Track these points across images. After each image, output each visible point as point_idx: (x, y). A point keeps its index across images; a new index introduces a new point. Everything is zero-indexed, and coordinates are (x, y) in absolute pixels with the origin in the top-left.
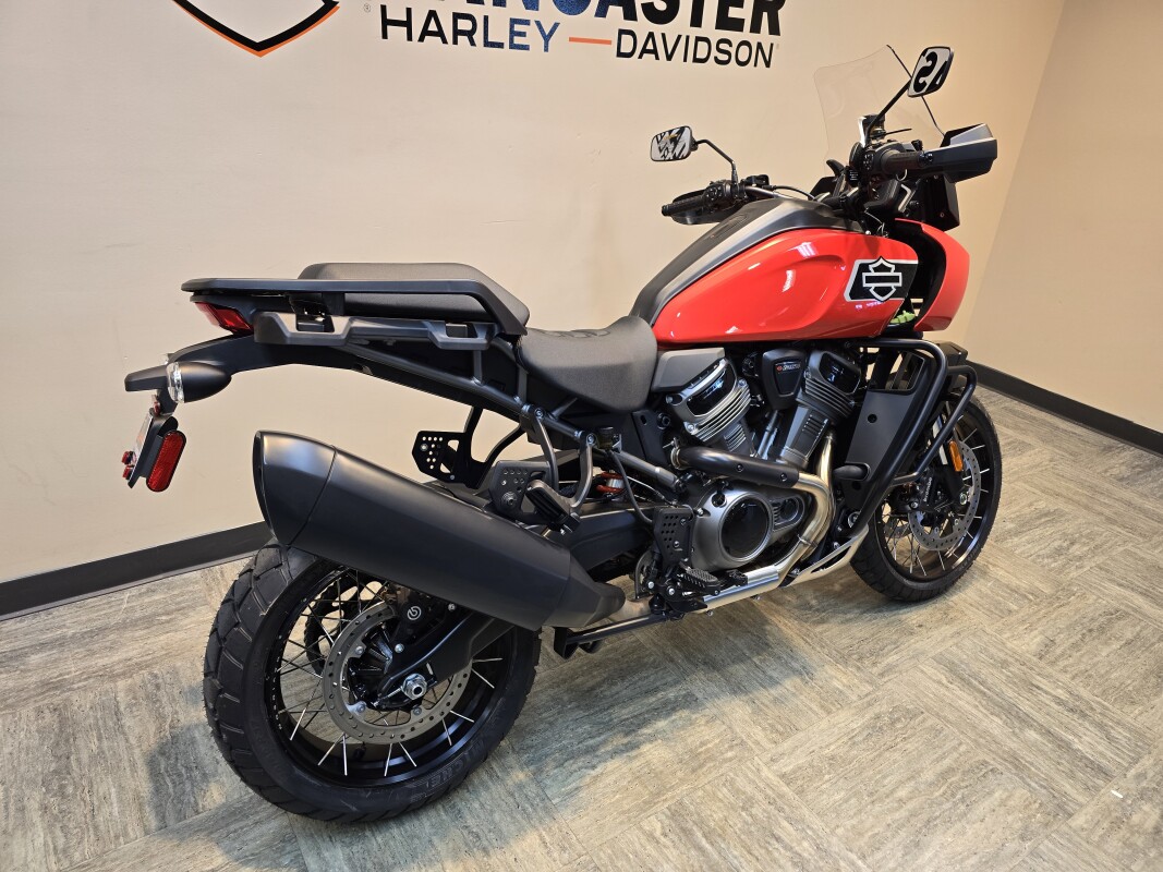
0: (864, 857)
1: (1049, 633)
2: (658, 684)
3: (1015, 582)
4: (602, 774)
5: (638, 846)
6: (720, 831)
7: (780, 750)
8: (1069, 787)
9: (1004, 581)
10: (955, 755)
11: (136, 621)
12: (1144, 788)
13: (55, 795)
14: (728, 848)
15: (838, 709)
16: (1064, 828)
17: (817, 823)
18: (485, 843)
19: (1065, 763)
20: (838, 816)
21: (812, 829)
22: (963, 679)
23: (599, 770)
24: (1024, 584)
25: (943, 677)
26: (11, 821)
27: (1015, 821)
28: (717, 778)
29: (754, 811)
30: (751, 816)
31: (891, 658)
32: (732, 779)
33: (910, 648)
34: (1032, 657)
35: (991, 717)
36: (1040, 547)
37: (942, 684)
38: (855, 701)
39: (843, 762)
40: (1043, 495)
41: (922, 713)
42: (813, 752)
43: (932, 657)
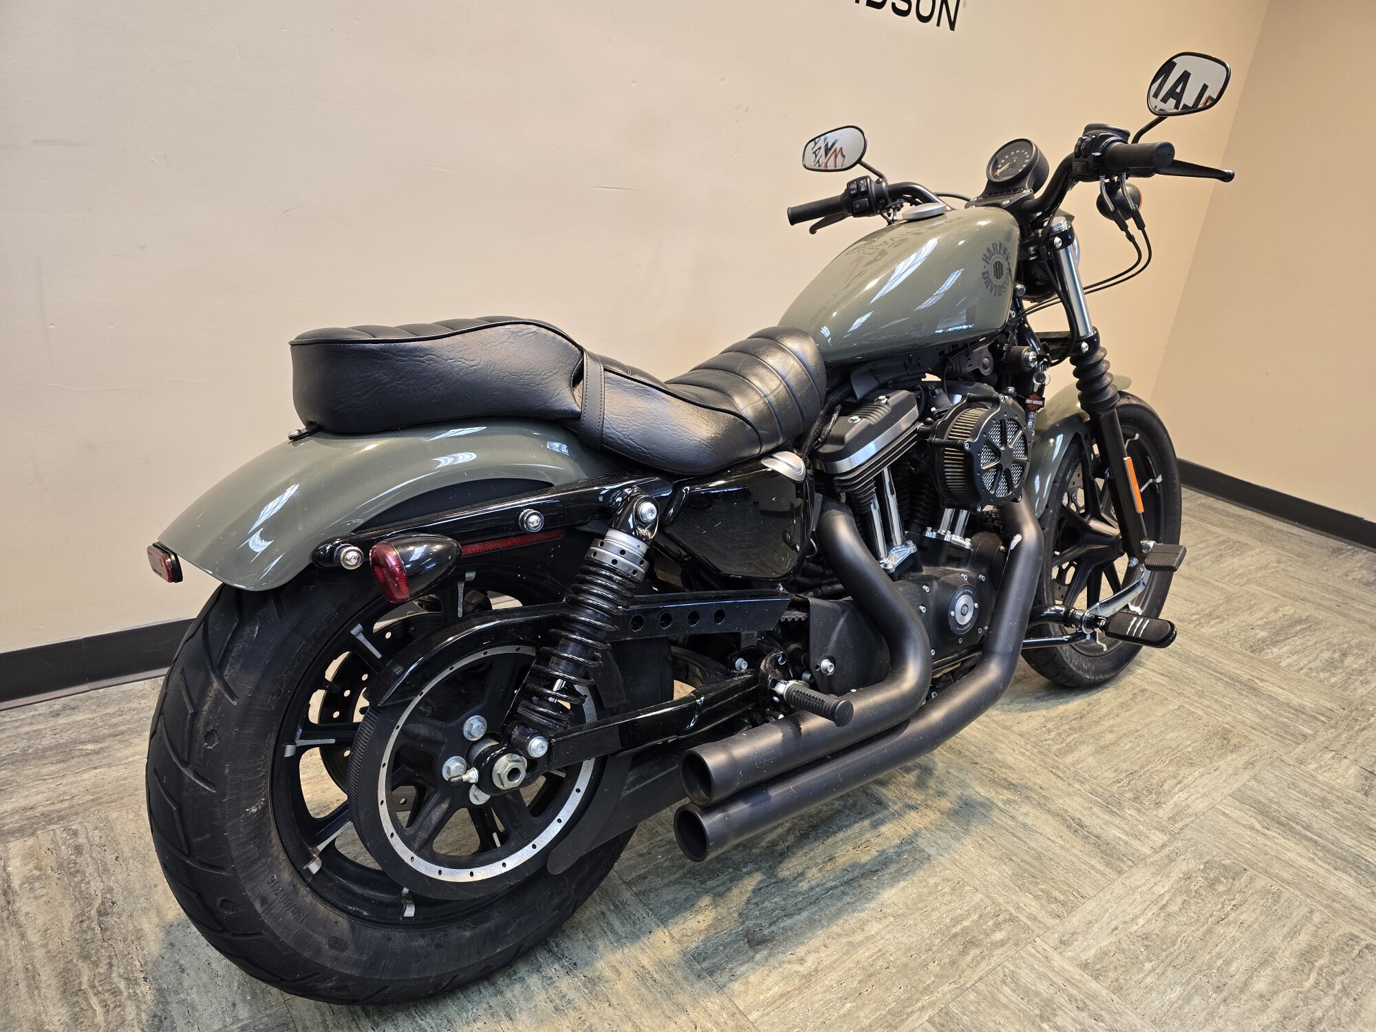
1: (1363, 762)
3: (1295, 701)
4: (816, 971)
7: (1069, 927)
9: (1282, 698)
10: (1310, 928)
11: (45, 750)
15: (1131, 867)
20: (1183, 1024)
22: (1282, 824)
23: (811, 962)
24: (1308, 702)
25: (1254, 821)
28: (989, 972)
29: (1059, 1021)
30: (1057, 1028)
31: (1177, 796)
32: (1013, 972)
33: (1197, 783)
34: (1355, 793)
35: (1335, 872)
36: (1307, 659)
37: (1257, 830)
38: (1150, 856)
39: (1163, 941)
40: (1286, 599)
41: (1245, 870)
42: (1116, 928)
43: (1229, 795)
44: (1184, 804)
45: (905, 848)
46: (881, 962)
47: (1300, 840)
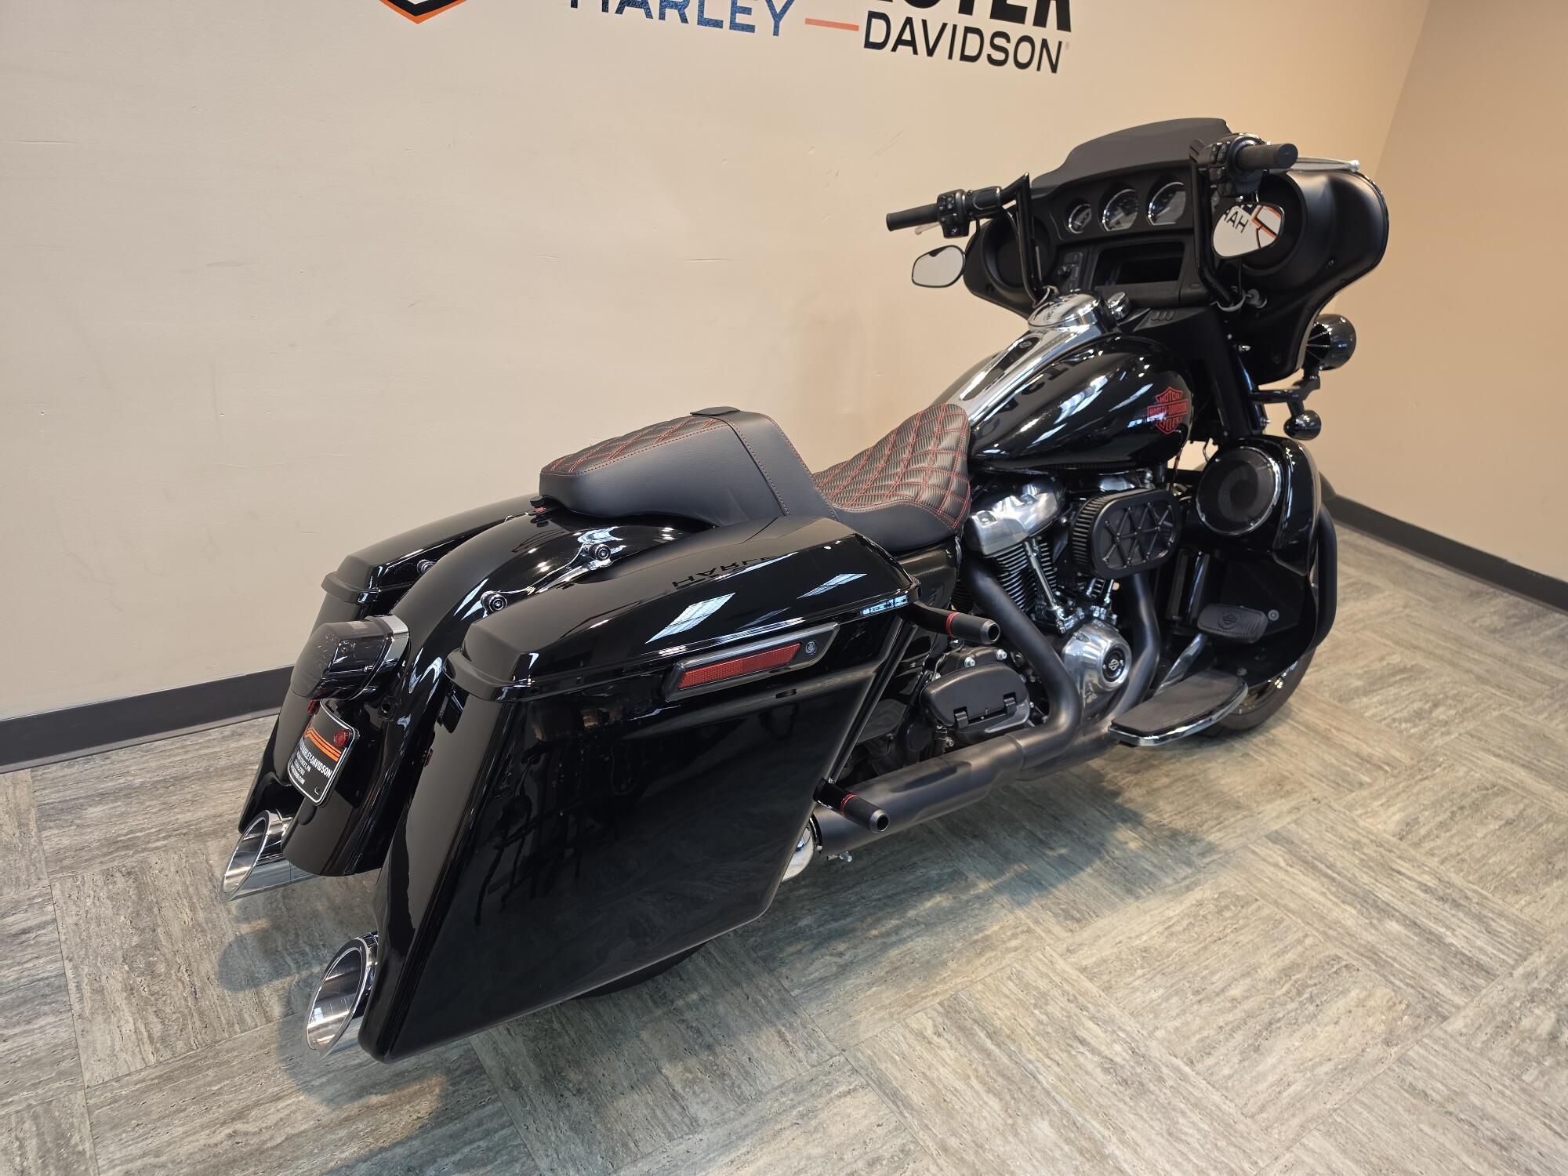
0: (1192, 1062)
1: (1410, 810)
2: (915, 859)
3: (1366, 750)
4: (852, 962)
5: (904, 1047)
6: (1008, 1032)
7: (1078, 938)
8: (1440, 985)
9: (1353, 748)
10: (1300, 948)
11: (223, 769)
12: (1535, 989)
13: (142, 974)
14: (1021, 1051)
15: (1149, 894)
16: (1440, 1033)
17: (1131, 1025)
18: (711, 1040)
19: (1436, 959)
20: (1156, 1017)
21: (1124, 1031)
22: (1305, 862)
23: (847, 957)
24: (1377, 752)
25: (1280, 859)
26: (88, 1005)
27: (1377, 1024)
28: (998, 971)
29: (1050, 1009)
30: (1047, 1014)
31: (1213, 836)
32: (1019, 971)
33: (1237, 824)
34: (1390, 837)
35: (1343, 905)
36: (1395, 709)
37: (1281, 868)
38: (1170, 885)
39: (1160, 954)
40: (1397, 647)
41: (1257, 900)
42: (1120, 942)
43: (1265, 836)
44: (1217, 842)
45: (946, 871)
46: (907, 959)
47: (1319, 878)
